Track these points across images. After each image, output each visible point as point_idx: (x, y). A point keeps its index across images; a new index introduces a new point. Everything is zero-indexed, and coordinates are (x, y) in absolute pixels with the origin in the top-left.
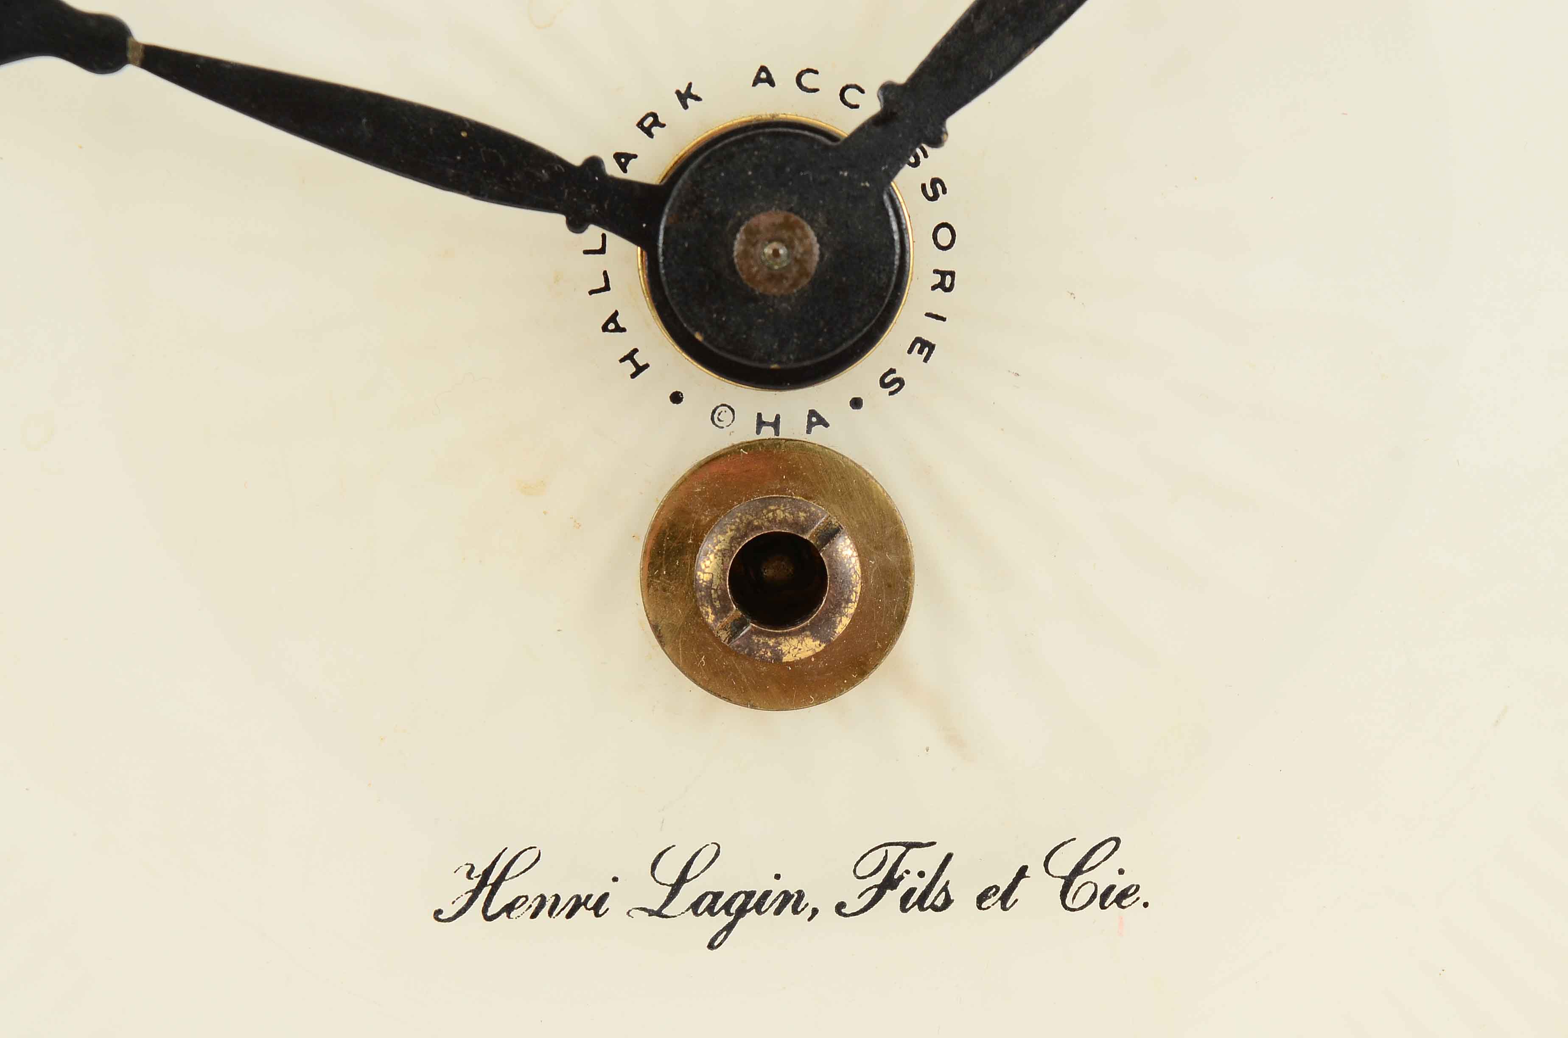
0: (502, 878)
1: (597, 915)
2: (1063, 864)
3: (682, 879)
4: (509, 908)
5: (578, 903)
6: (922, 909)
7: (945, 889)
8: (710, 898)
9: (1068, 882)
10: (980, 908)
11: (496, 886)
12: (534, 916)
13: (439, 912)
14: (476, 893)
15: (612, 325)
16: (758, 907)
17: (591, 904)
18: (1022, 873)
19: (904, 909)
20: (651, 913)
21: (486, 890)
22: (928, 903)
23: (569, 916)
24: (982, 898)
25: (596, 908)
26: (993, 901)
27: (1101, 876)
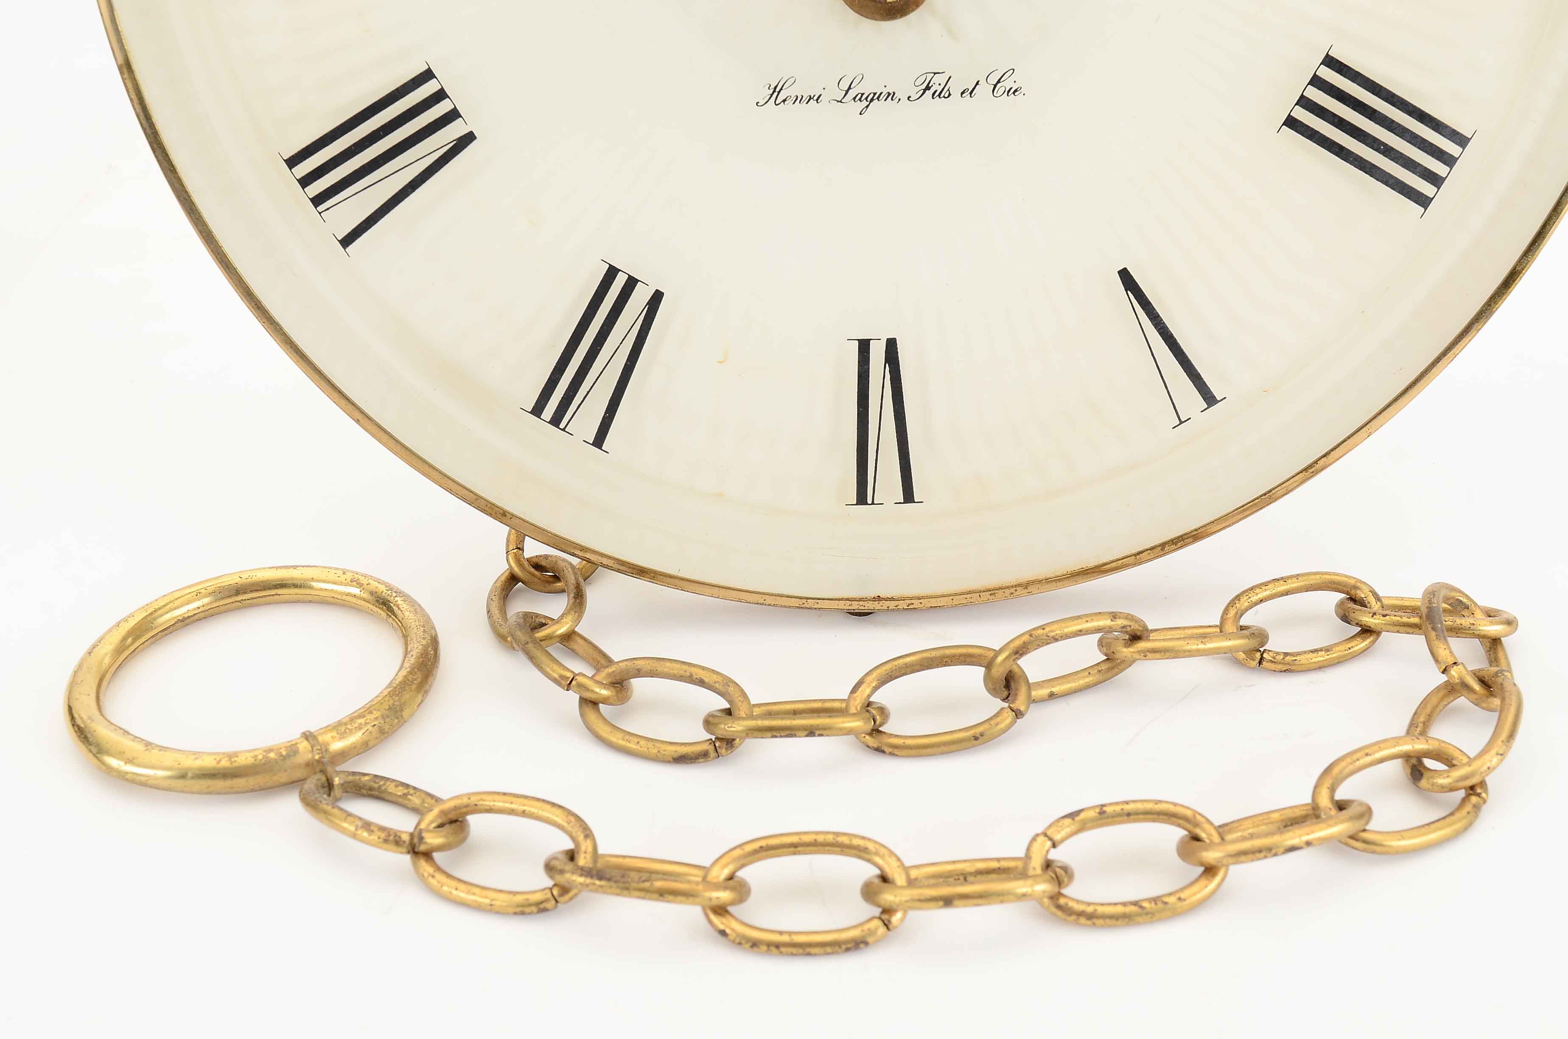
0: (781, 89)
1: (817, 102)
2: (993, 80)
3: (849, 88)
4: (784, 101)
5: (810, 99)
6: (940, 97)
7: (948, 90)
8: (860, 95)
9: (995, 86)
10: (961, 96)
11: (779, 92)
12: (794, 103)
13: (758, 103)
14: (772, 95)
16: (878, 98)
17: (815, 98)
18: (977, 83)
19: (933, 98)
20: (838, 101)
21: (776, 94)
22: (942, 95)
23: (807, 103)
24: (962, 93)
25: (817, 100)
26: (967, 94)
27: (1007, 84)
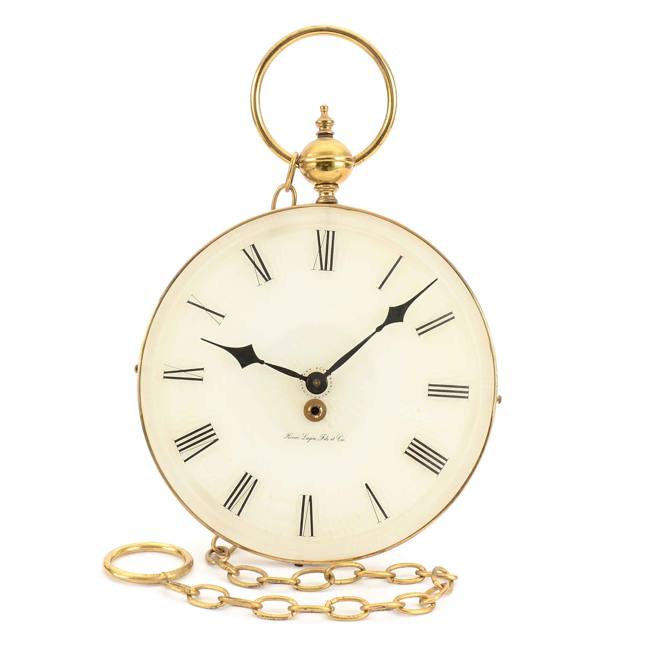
2: (338, 437)
3: (305, 436)
4: (290, 438)
5: (296, 438)
6: (326, 440)
8: (307, 438)
12: (292, 439)
13: (284, 438)
15: (303, 388)
16: (312, 439)
18: (334, 438)
20: (302, 439)
21: (288, 436)
24: (331, 440)
25: (298, 438)
26: (332, 440)
27: (341, 438)
